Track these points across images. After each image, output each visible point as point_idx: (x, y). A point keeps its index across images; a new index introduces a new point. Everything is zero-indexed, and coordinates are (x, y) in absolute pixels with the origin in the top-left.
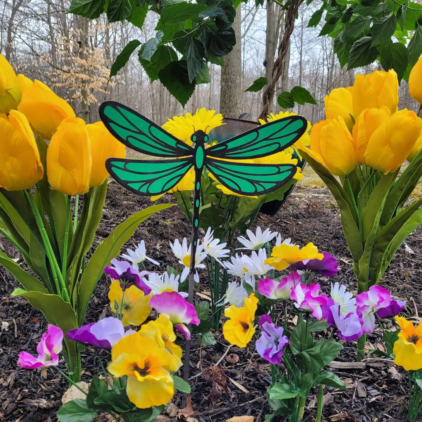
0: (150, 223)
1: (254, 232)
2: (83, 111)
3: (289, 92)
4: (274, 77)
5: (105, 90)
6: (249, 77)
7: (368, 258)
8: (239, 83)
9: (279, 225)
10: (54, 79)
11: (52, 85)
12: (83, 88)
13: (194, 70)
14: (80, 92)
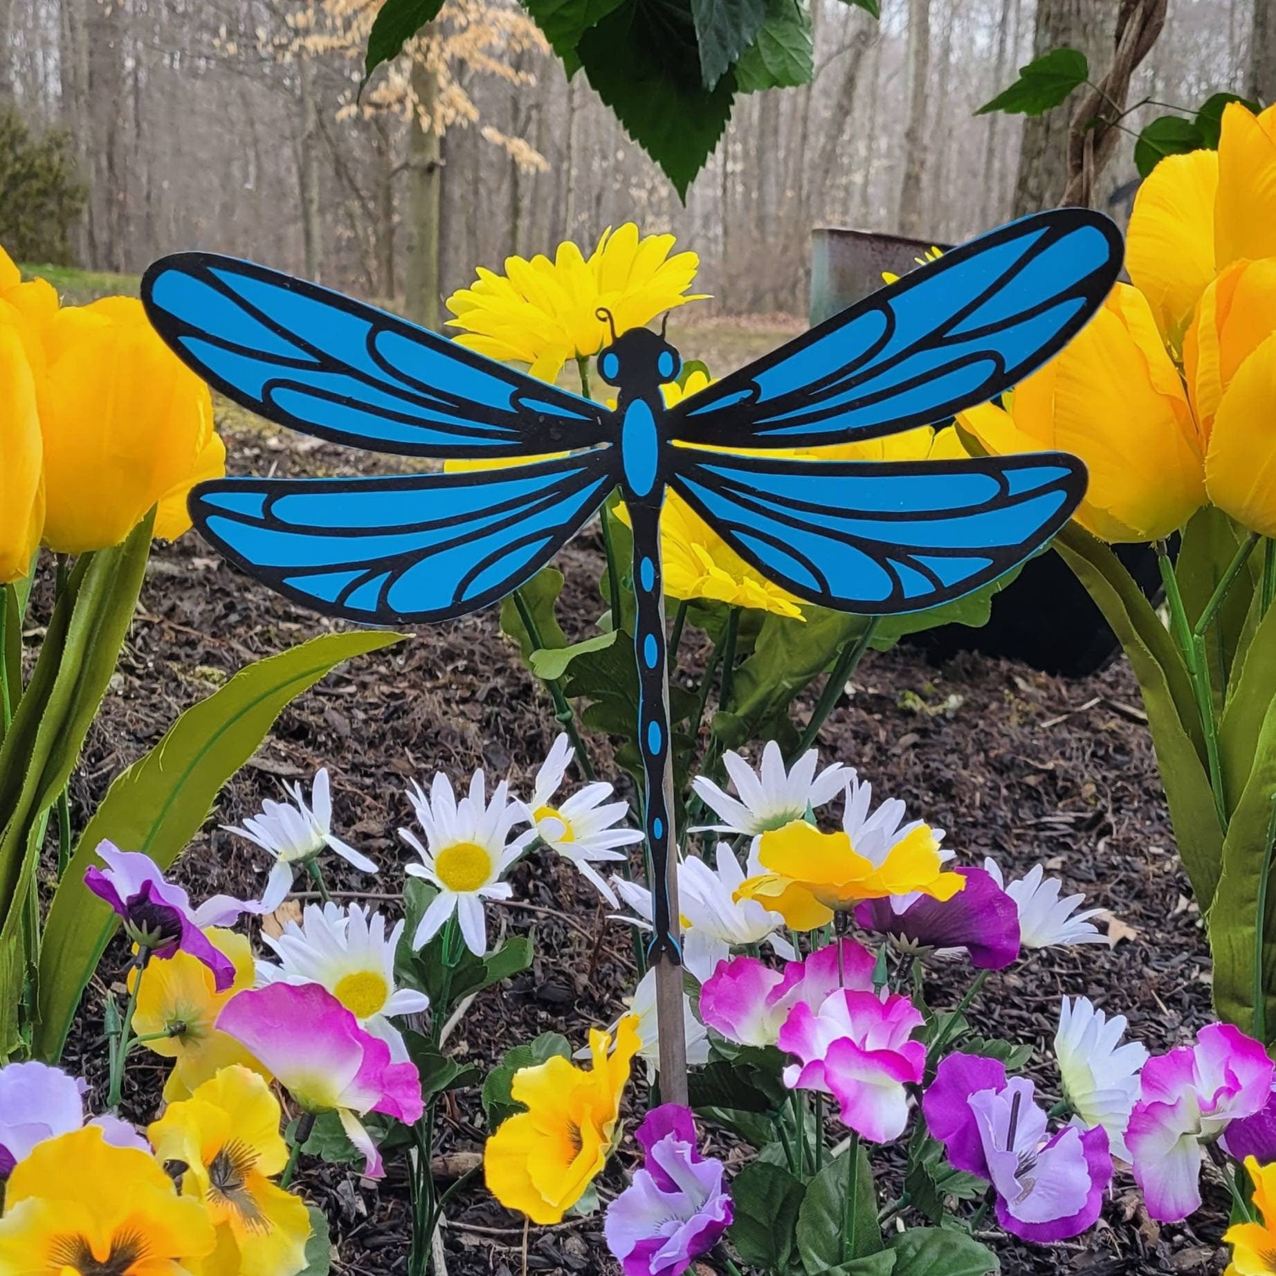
0: (495, 689)
1: (755, 761)
2: (416, 159)
3: (1190, 117)
4: (1125, 47)
5: (517, 67)
7: (1253, 905)
9: (1087, 726)
10: (300, 17)
11: (290, 42)
12: (419, 57)
13: (730, 33)
14: (407, 75)
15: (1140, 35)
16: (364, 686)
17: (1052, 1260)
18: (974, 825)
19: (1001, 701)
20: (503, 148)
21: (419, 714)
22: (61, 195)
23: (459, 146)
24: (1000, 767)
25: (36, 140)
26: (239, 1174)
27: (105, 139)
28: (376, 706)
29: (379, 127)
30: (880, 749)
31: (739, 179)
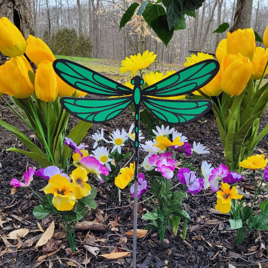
2: (141, 41)
4: (235, 22)
6: (264, 13)
7: (231, 148)
8: (249, 19)
12: (142, 25)
13: (173, 21)
14: (140, 28)
15: (238, 20)
16: (119, 118)
17: (207, 199)
18: (207, 139)
19: (213, 121)
20: (155, 39)
21: (126, 122)
22: (89, 47)
23: (148, 38)
24: (212, 131)
25: (86, 39)
26: (81, 181)
27: (96, 38)
28: (120, 121)
29: (136, 36)
30: (194, 128)
31: (191, 43)
